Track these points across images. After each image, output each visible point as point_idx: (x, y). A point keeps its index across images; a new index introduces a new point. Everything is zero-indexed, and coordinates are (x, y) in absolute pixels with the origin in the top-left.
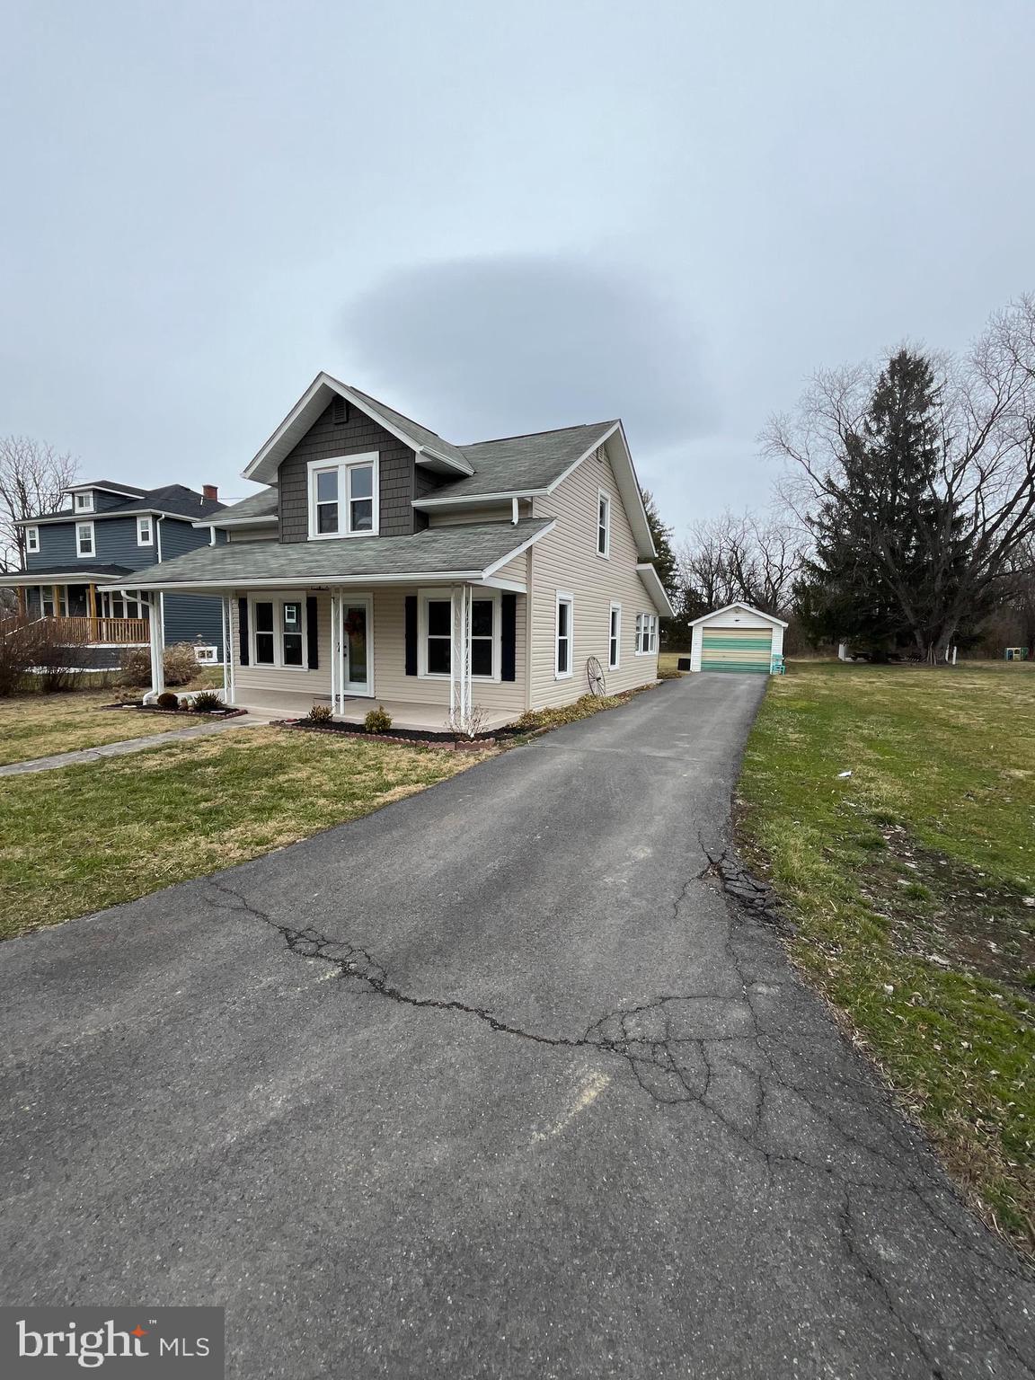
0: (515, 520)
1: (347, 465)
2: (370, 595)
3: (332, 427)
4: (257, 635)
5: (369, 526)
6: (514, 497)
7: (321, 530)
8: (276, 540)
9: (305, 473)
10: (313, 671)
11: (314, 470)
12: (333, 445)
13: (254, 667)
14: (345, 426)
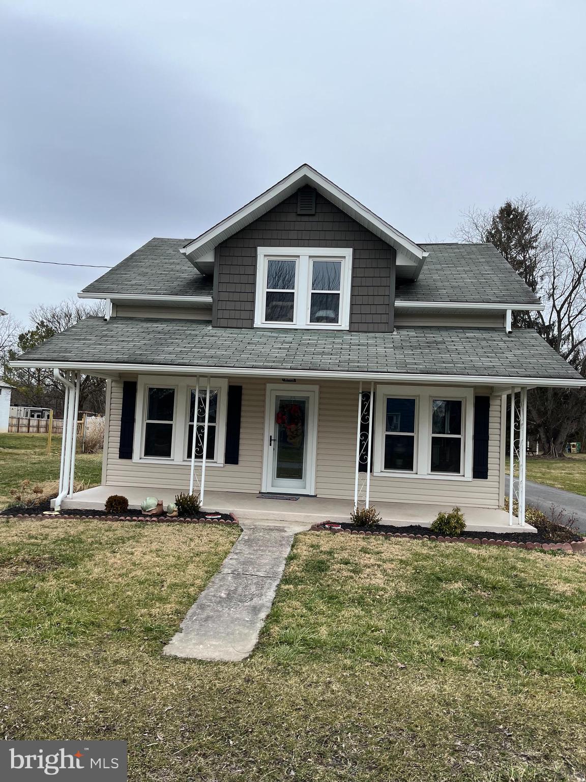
0: (509, 329)
1: (310, 257)
2: (316, 388)
3: (292, 217)
4: (147, 424)
5: (335, 320)
6: (509, 308)
7: (269, 317)
8: (208, 322)
9: (255, 257)
10: (231, 467)
11: (265, 256)
12: (293, 235)
13: (142, 461)
14: (311, 219)
